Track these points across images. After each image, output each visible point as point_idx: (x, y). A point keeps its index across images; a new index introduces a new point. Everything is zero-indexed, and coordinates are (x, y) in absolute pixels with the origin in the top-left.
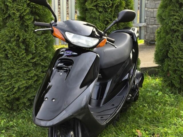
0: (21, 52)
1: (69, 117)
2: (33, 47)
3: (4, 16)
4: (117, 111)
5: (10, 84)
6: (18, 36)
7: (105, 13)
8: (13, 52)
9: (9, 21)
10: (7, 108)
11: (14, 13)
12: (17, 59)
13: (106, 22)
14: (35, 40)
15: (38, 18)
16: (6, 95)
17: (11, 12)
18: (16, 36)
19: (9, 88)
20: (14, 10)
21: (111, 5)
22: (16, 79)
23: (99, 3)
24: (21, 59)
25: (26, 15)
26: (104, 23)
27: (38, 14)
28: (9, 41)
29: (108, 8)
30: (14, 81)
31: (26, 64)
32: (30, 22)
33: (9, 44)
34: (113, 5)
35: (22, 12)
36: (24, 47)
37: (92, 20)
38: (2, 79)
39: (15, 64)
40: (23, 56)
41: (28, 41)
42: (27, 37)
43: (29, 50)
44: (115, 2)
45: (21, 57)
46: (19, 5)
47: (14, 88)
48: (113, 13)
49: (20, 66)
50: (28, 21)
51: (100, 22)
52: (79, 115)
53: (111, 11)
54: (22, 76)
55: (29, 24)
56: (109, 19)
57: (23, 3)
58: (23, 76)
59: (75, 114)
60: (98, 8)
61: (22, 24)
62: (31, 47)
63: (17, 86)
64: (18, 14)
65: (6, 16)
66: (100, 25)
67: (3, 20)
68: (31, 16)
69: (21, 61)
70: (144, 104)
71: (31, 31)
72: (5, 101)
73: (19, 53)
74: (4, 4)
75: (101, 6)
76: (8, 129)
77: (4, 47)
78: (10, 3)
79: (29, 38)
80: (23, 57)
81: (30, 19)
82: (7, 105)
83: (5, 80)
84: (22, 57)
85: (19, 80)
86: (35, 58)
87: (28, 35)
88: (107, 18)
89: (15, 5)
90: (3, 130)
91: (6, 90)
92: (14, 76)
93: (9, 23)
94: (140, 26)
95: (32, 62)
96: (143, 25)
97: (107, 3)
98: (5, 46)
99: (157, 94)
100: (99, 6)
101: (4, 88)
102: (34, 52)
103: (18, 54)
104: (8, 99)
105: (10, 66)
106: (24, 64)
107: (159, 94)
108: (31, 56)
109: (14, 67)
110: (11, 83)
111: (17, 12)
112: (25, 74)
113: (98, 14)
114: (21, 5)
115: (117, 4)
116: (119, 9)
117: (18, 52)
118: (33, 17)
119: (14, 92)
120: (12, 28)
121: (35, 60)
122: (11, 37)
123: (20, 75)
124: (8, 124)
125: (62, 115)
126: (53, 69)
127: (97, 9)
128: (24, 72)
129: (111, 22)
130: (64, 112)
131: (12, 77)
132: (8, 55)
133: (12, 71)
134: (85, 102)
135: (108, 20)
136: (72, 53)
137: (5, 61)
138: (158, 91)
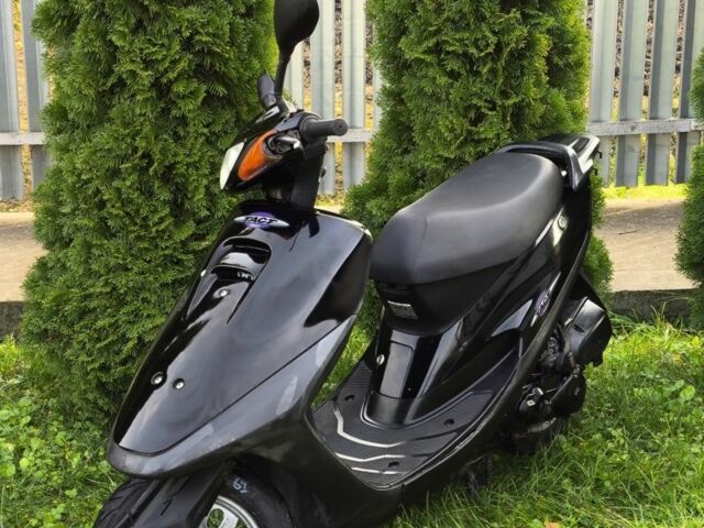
0: (155, 211)
1: (224, 448)
2: (200, 195)
3: (104, 84)
4: (457, 444)
5: (111, 325)
6: (147, 156)
7: (471, 80)
8: (128, 214)
9: (122, 100)
10: (101, 409)
11: (133, 74)
12: (139, 238)
13: (472, 115)
14: (207, 172)
15: (221, 90)
16: (96, 365)
17: (124, 67)
18: (140, 153)
19: (107, 342)
20: (133, 61)
21: (490, 50)
22: (133, 308)
23: (446, 42)
24: (153, 238)
25: (176, 79)
26: (465, 116)
27: (222, 79)
28: (115, 173)
29: (483, 60)
30: (128, 314)
31: (172, 256)
32: (191, 107)
33: (116, 183)
34: (499, 48)
35: (161, 69)
36: (165, 195)
37: (425, 105)
38: (85, 306)
39: (132, 255)
40: (163, 226)
41: (184, 176)
42: (179, 159)
43: (187, 205)
44: (506, 37)
45: (154, 230)
46: (155, 45)
47: (124, 339)
48: (501, 81)
49: (149, 262)
50: (188, 101)
51: (452, 112)
52: (268, 443)
53: (493, 71)
54: (154, 299)
55: (190, 111)
56: (486, 101)
57: (168, 37)
58: (161, 301)
59: (249, 442)
60: (443, 60)
61: (165, 112)
62: (194, 196)
63: (133, 334)
64: (146, 76)
65: (109, 84)
66: (452, 122)
67: (101, 95)
68: (194, 85)
69: (157, 246)
70: (609, 429)
71: (196, 138)
72: (94, 385)
73: (147, 217)
74: (104, 40)
75: (453, 52)
76: (91, 484)
77: (97, 192)
78: (123, 35)
79: (188, 165)
80: (163, 231)
81: (193, 94)
82: (101, 402)
83: (95, 309)
84: (157, 231)
85: (142, 315)
86: (208, 234)
87: (181, 151)
88: (480, 98)
89: (138, 44)
90: (70, 488)
91: (98, 345)
92: (128, 299)
93: (120, 105)
94: (683, 130)
95: (194, 252)
96: (693, 128)
97: (476, 40)
98: (101, 188)
99: (675, 395)
100: (448, 53)
101: (89, 340)
102: (204, 213)
103: (145, 219)
104: (104, 380)
105: (113, 262)
106: (165, 255)
107: (682, 395)
108: (190, 228)
109: (129, 267)
110: (116, 321)
111: (142, 69)
112: (167, 293)
113: (443, 80)
114: (163, 45)
115: (513, 45)
116: (525, 63)
117: (143, 212)
118: (204, 88)
119: (124, 356)
120: (126, 125)
121: (204, 244)
122: (124, 159)
123: (147, 295)
124: (94, 469)
125: (199, 440)
126: (203, 274)
127: (440, 64)
128: (164, 286)
129: (490, 113)
130: (208, 429)
131: (122, 303)
132: (110, 223)
133: (121, 281)
134: (290, 401)
135: (480, 107)
136: (271, 221)
137: (99, 243)
138: (682, 382)
